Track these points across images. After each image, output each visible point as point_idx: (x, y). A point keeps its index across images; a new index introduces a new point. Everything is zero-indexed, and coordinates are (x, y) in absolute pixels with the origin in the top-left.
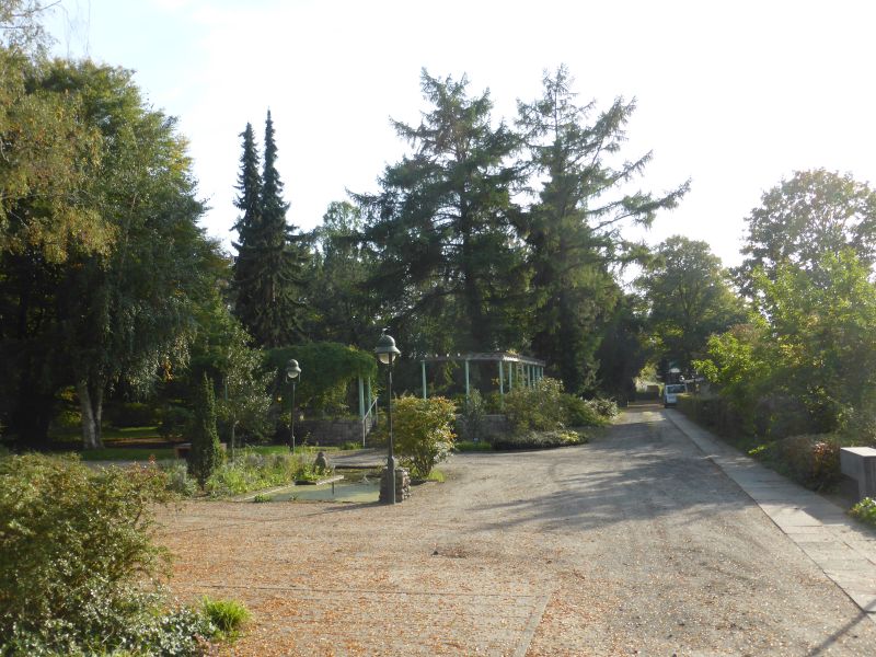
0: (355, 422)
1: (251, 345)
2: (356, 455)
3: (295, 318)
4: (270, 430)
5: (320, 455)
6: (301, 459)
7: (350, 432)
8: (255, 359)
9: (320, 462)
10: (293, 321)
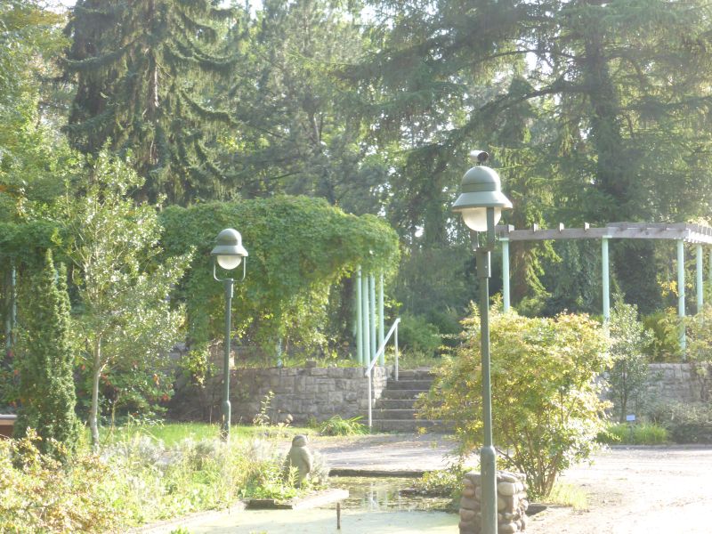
0: (349, 374)
1: (135, 194)
2: (358, 446)
3: (201, 143)
4: (162, 388)
5: (297, 442)
6: (252, 452)
7: (338, 396)
8: (146, 225)
9: (297, 458)
10: (198, 149)
